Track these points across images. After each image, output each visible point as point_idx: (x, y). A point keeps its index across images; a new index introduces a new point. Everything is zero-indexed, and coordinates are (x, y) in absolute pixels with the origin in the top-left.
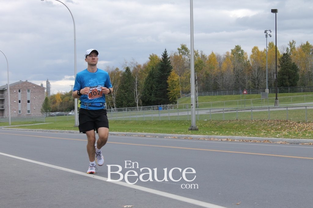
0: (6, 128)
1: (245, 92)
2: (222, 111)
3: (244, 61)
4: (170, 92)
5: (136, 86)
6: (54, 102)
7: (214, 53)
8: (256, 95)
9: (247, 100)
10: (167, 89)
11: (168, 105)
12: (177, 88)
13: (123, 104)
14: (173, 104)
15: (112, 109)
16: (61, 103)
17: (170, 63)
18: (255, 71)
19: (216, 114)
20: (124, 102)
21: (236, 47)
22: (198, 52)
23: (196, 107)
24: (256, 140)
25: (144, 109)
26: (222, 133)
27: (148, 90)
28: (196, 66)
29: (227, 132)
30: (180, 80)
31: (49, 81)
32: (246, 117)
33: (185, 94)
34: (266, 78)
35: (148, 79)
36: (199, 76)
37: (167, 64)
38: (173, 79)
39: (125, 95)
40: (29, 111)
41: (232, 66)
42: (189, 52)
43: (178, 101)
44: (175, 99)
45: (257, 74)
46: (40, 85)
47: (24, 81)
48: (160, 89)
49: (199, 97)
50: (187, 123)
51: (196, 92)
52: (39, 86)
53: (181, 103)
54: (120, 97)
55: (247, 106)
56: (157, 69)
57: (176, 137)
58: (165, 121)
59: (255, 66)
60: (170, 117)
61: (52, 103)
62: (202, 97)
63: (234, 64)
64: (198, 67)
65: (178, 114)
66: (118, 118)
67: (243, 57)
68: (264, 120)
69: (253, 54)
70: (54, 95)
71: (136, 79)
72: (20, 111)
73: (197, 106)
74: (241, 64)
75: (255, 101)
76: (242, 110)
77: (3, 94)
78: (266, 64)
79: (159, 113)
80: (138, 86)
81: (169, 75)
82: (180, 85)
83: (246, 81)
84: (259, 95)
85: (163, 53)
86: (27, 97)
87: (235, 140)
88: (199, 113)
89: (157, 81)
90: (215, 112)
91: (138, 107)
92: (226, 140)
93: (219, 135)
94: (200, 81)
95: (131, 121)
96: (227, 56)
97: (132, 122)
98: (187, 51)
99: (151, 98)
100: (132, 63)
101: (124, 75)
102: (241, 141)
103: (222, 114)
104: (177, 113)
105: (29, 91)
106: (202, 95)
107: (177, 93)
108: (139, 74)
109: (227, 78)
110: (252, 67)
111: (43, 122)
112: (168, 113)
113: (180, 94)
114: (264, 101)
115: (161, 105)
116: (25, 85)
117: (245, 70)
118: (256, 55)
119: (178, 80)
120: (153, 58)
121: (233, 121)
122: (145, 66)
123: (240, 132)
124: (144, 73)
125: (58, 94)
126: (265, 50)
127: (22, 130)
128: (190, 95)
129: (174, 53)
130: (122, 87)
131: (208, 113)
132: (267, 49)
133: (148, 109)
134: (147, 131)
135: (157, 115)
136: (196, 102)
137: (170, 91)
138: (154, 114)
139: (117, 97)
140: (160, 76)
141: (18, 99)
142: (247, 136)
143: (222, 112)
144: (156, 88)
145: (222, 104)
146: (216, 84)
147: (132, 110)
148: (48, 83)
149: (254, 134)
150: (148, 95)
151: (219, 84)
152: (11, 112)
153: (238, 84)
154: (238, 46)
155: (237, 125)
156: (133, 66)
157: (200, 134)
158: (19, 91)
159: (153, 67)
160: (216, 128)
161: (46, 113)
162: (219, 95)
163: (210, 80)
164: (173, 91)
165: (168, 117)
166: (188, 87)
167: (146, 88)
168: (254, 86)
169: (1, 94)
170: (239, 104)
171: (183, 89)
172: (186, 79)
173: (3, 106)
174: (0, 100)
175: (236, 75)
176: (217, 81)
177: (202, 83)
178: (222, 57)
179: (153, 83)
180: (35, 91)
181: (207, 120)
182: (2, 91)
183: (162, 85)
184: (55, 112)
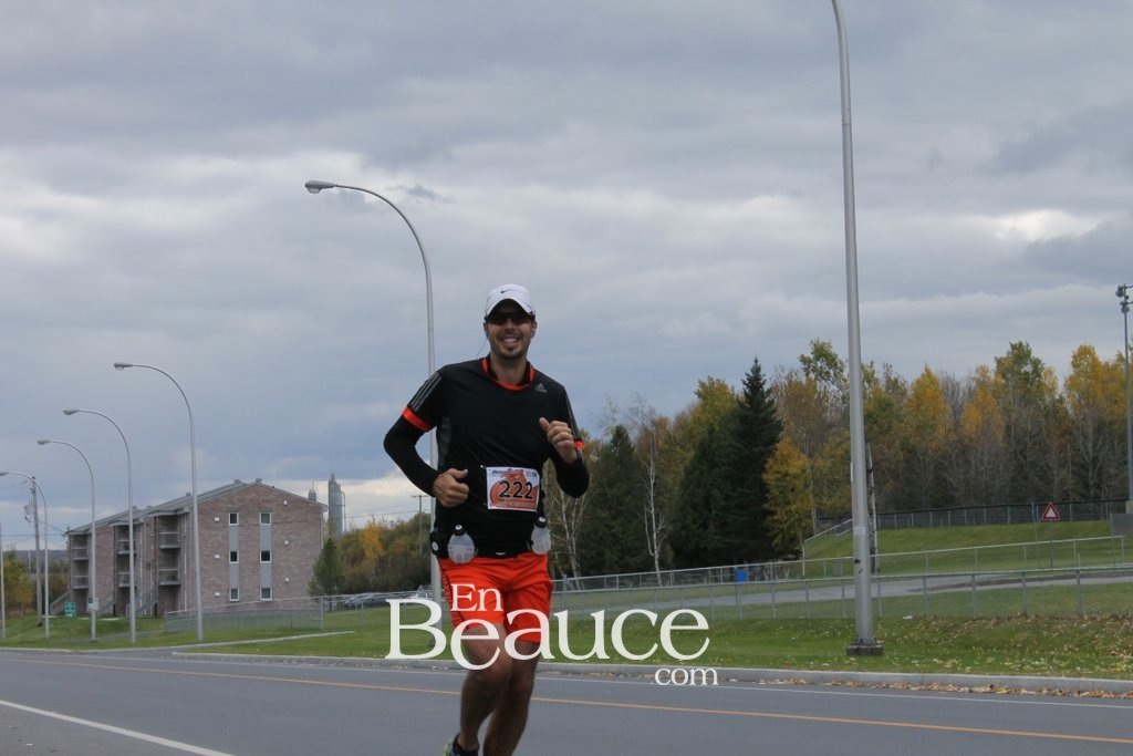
0: (187, 654)
1: (1051, 514)
2: (970, 585)
3: (1043, 400)
4: (775, 517)
5: (652, 495)
6: (358, 558)
7: (934, 371)
8: (1091, 523)
9: (1061, 544)
10: (766, 506)
11: (770, 564)
12: (802, 500)
13: (604, 562)
14: (789, 559)
15: (566, 580)
16: (382, 561)
17: (775, 411)
18: (1085, 437)
19: (946, 594)
20: (608, 553)
21: (1013, 347)
22: (875, 367)
23: (873, 571)
24: (1100, 690)
25: (682, 578)
26: (974, 666)
27: (695, 507)
28: (869, 418)
29: (990, 660)
30: (809, 471)
31: (338, 481)
32: (1059, 605)
33: (830, 521)
34: (1126, 462)
35: (695, 469)
36: (879, 457)
37: (762, 415)
38: (783, 469)
39: (613, 528)
40: (266, 592)
41: (999, 420)
42: (842, 371)
43: (805, 548)
44: (794, 540)
45: (1093, 446)
46: (305, 495)
47: (250, 481)
48: (740, 507)
49: (883, 532)
50: (840, 629)
51: (871, 514)
52: (301, 500)
53: (814, 556)
54: (592, 536)
55: (1061, 566)
56: (728, 432)
57: (802, 681)
58: (761, 623)
59: (1084, 419)
60: (777, 606)
61: (348, 562)
62: (891, 532)
63: (1006, 411)
64: (876, 422)
65: (807, 595)
66: (586, 611)
67: (1041, 385)
68: (1124, 617)
69: (1078, 375)
70: (358, 530)
71: (652, 472)
72: (234, 592)
73: (873, 567)
74: (1032, 411)
75: (1085, 547)
76: (1041, 580)
77: (174, 529)
78: (1125, 410)
79: (736, 594)
80: (658, 494)
81: (771, 453)
82: (811, 488)
83: (1055, 473)
84: (1101, 523)
85: (747, 375)
86: (258, 541)
87: (1023, 691)
88: (882, 592)
89: (728, 478)
91: (658, 572)
92: (988, 689)
93: (959, 672)
94: (883, 472)
95: (635, 622)
96: (982, 383)
97: (638, 627)
98: (836, 365)
99: (705, 538)
100: (635, 411)
101: (606, 454)
102: (1045, 691)
103: (969, 593)
104: (804, 592)
105: (265, 518)
106: (893, 528)
107: (800, 520)
108: (661, 452)
109: (982, 463)
110: (1073, 422)
111: (318, 630)
112: (770, 591)
113: (810, 522)
114: (1123, 545)
115: (741, 563)
116: (253, 494)
117: (1049, 431)
118: (1089, 378)
119: (804, 471)
120: (710, 392)
121: (1009, 619)
122: (681, 422)
123: (1039, 661)
124: (678, 448)
125: (371, 529)
126: (1120, 358)
127: (243, 660)
128: (851, 525)
129: (786, 373)
130: (600, 500)
131: (919, 590)
132: (1130, 353)
133: (693, 577)
135: (730, 601)
136: (872, 553)
137: (773, 513)
138: (718, 596)
139: (582, 535)
140: (736, 457)
141: (227, 548)
142: (1067, 676)
143: (970, 589)
144: (722, 503)
145: (967, 559)
146: (944, 484)
147: (636, 584)
148: (334, 489)
149: (1093, 669)
150: (694, 527)
151: (955, 485)
152: (202, 595)
153: (1024, 482)
154: (1021, 344)
155: (1026, 634)
156: (640, 423)
157: (889, 667)
158: (233, 519)
159: (711, 424)
160: (949, 647)
161: (327, 596)
162: (953, 524)
163: (918, 470)
164: (786, 513)
165: (769, 607)
166: (840, 498)
167: (686, 502)
168: (1083, 491)
169: (169, 529)
170: (1029, 558)
171: (822, 504)
172: (831, 468)
173: (176, 572)
174: (164, 550)
175: (1015, 452)
176: (945, 474)
177: (891, 482)
178: (963, 385)
179: (712, 485)
180: (287, 518)
181: (915, 618)
182: (171, 520)
183: (746, 490)
184: (359, 592)
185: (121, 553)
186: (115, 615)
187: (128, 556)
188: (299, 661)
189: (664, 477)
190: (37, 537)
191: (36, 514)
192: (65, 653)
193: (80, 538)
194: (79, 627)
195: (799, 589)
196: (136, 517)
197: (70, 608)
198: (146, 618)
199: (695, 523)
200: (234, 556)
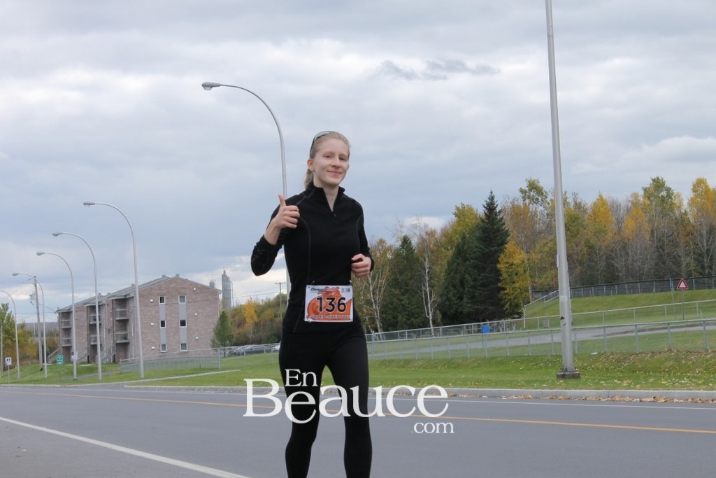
0: (134, 386)
1: (682, 285)
2: (632, 332)
3: (674, 214)
4: (506, 292)
5: (427, 279)
6: (241, 323)
7: (604, 197)
8: (707, 291)
9: (687, 305)
10: (500, 284)
11: (503, 321)
12: (522, 280)
13: (397, 322)
14: (515, 318)
15: (373, 334)
16: (257, 325)
17: (504, 224)
18: (702, 236)
19: (617, 338)
20: (400, 317)
21: (654, 180)
22: (568, 195)
25: (447, 331)
27: (454, 287)
29: (652, 380)
31: (228, 275)
32: (692, 343)
33: (540, 294)
35: (454, 262)
36: (571, 252)
37: (495, 227)
38: (510, 261)
39: (403, 300)
40: (184, 346)
41: (647, 227)
42: (546, 197)
43: (525, 310)
44: (517, 306)
45: (707, 242)
46: (208, 285)
47: (171, 276)
48: (483, 285)
50: (550, 362)
52: (204, 287)
53: (531, 316)
54: (390, 306)
55: (690, 319)
56: (474, 238)
57: (530, 396)
58: (499, 359)
59: (701, 225)
60: (510, 348)
61: (235, 326)
62: (580, 299)
63: (651, 221)
65: (529, 341)
66: (388, 354)
67: (672, 204)
69: (696, 196)
70: (241, 306)
71: (427, 264)
72: (164, 346)
74: (667, 220)
75: (704, 306)
77: (125, 307)
79: (483, 340)
80: (431, 278)
81: (502, 251)
82: (528, 273)
83: (683, 259)
84: (713, 290)
85: (486, 201)
86: (178, 314)
88: (578, 337)
89: (475, 267)
90: (614, 334)
91: (432, 328)
92: (652, 399)
93: (633, 389)
94: (573, 262)
95: (419, 360)
96: (635, 204)
97: (420, 363)
98: (542, 194)
99: (461, 306)
100: (415, 226)
101: (397, 254)
103: (633, 337)
104: (527, 338)
105: (182, 298)
106: (580, 296)
107: (521, 293)
108: (432, 252)
109: (636, 255)
110: (694, 227)
111: (217, 369)
112: (503, 339)
113: (527, 294)
115: (484, 321)
116: (174, 284)
117: (678, 233)
118: (704, 198)
119: (523, 262)
121: (660, 353)
122: (445, 233)
123: (684, 380)
124: (443, 249)
125: (250, 304)
127: (169, 389)
129: (511, 200)
130: (395, 283)
131: (599, 336)
133: (455, 331)
134: (459, 384)
135: (479, 346)
137: (505, 289)
138: (471, 342)
139: (383, 305)
140: (480, 254)
141: (159, 319)
143: (633, 334)
144: (472, 283)
145: (629, 316)
146: (612, 268)
147: (418, 336)
148: (225, 279)
150: (453, 299)
151: (619, 269)
152: (143, 348)
153: (663, 266)
154: (658, 178)
155: (671, 363)
156: (418, 233)
157: (585, 386)
158: (162, 300)
159: (464, 234)
160: (622, 372)
161: (222, 348)
162: (619, 294)
163: (596, 259)
164: (512, 289)
165: (504, 349)
166: (546, 278)
167: (449, 283)
168: (700, 271)
169: (121, 308)
170: (668, 314)
171: (535, 283)
172: (540, 259)
173: (127, 334)
174: (119, 321)
175: (657, 246)
176: (613, 262)
177: (579, 267)
178: (623, 205)
179: (465, 272)
180: (196, 298)
181: (599, 354)
182: (122, 302)
183: (487, 275)
184: (243, 345)
185: (91, 323)
186: (89, 362)
187: (95, 325)
188: (205, 390)
189: (434, 268)
190: (38, 314)
191: (37, 299)
192: (57, 387)
193: (66, 314)
194: (66, 371)
195: (523, 337)
196: (100, 300)
197: (60, 359)
198: (107, 364)
199: (454, 296)
200: (163, 324)
